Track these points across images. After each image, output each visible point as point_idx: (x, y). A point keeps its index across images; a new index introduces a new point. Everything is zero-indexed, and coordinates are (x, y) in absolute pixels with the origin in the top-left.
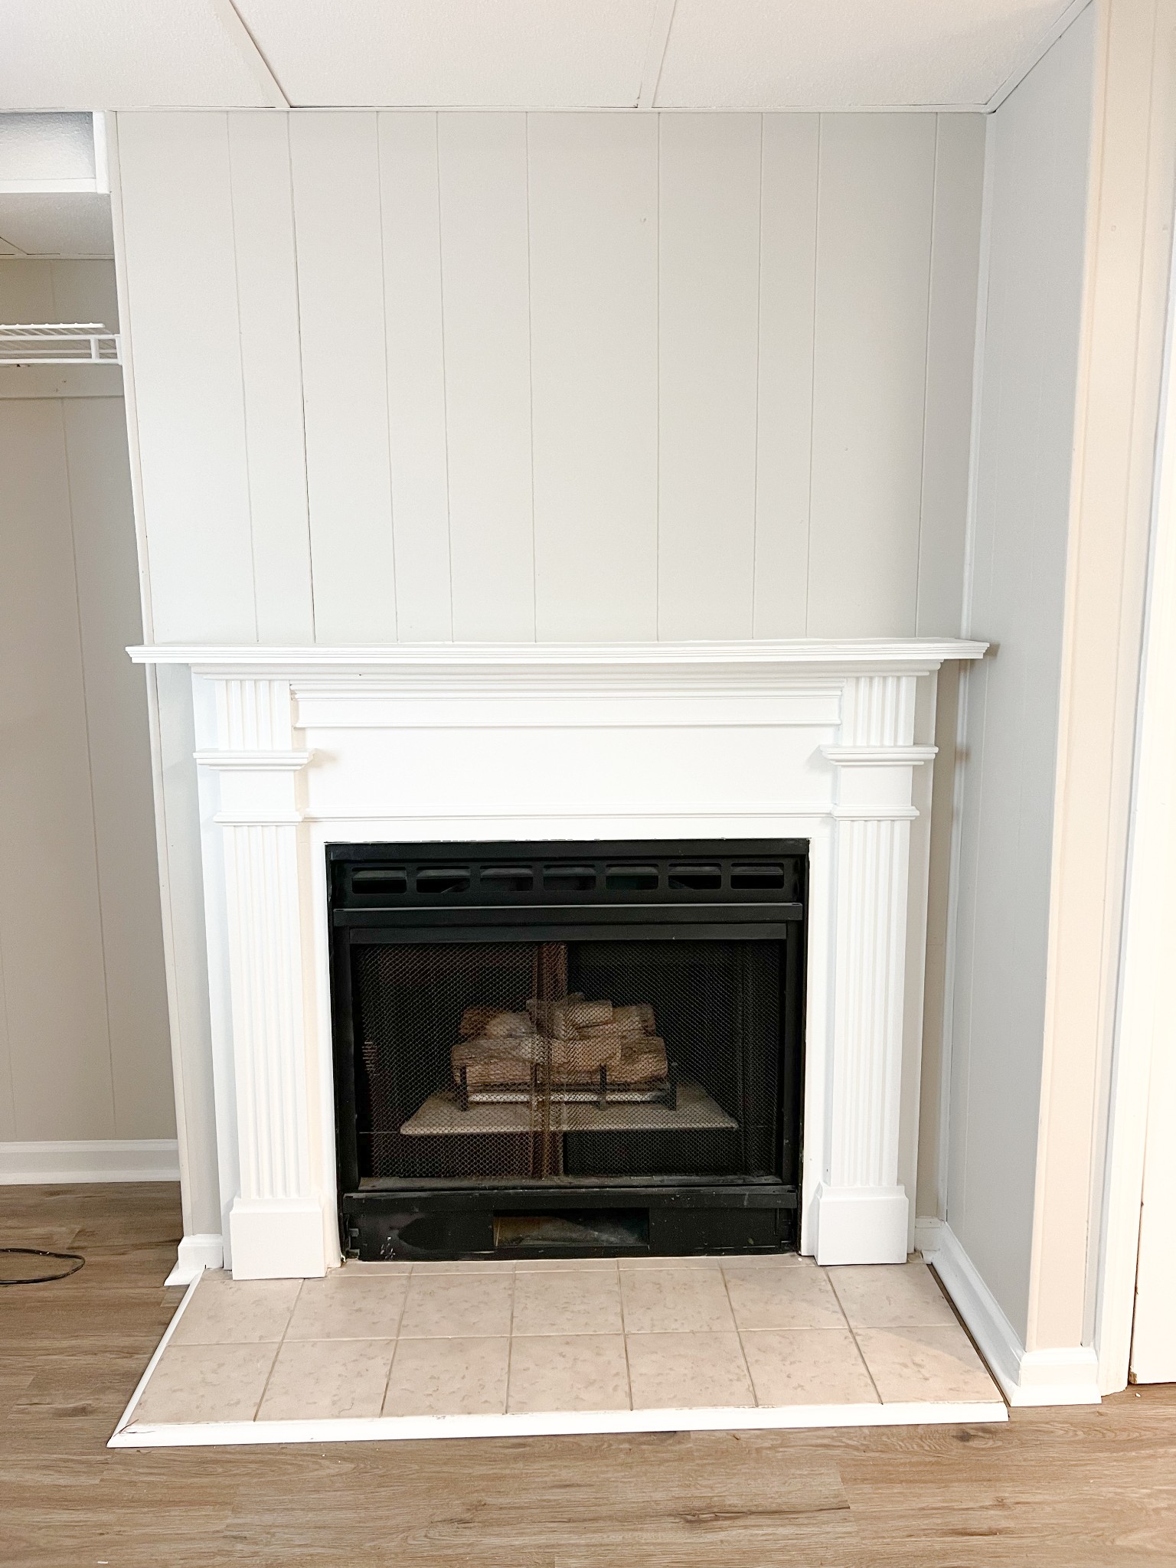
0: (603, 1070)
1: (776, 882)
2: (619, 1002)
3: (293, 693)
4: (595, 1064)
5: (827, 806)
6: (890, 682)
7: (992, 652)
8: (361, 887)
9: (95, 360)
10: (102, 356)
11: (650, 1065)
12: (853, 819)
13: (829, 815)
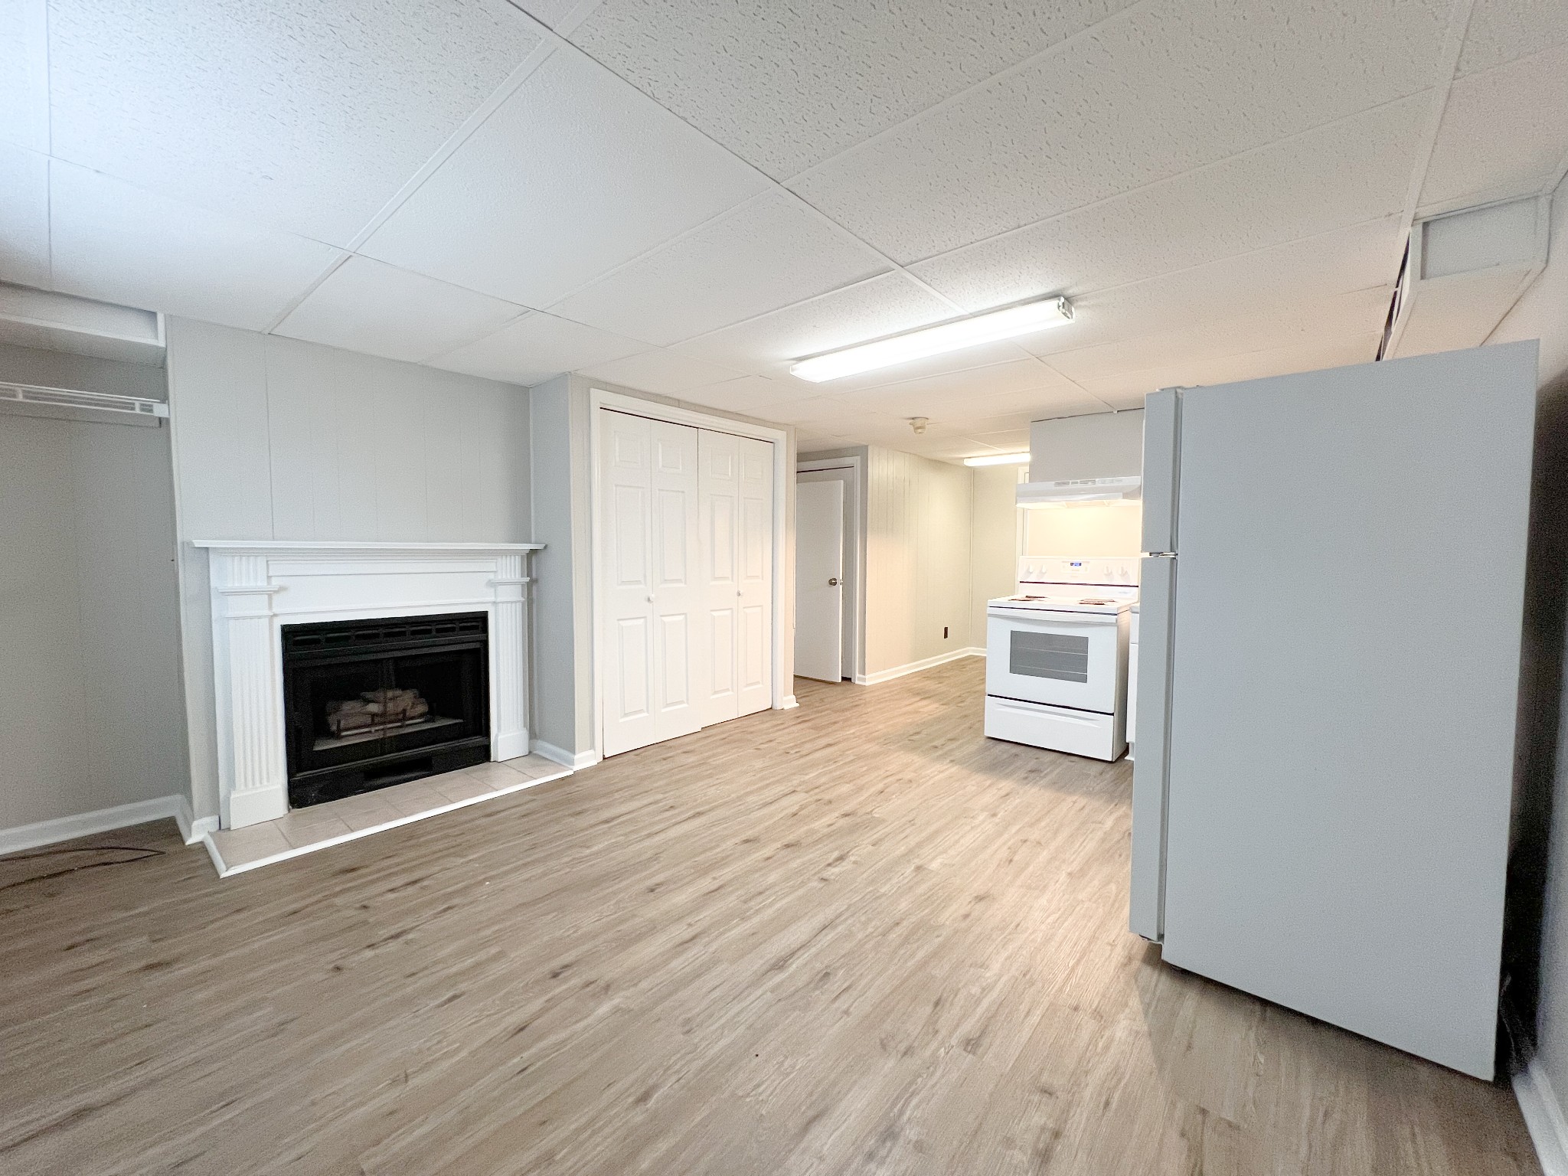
0: (404, 711)
1: (476, 628)
2: (404, 688)
3: (267, 561)
4: (400, 709)
5: (493, 599)
6: (513, 557)
7: (546, 547)
8: (296, 643)
9: (138, 411)
10: (142, 410)
11: (422, 708)
12: (503, 603)
13: (494, 602)
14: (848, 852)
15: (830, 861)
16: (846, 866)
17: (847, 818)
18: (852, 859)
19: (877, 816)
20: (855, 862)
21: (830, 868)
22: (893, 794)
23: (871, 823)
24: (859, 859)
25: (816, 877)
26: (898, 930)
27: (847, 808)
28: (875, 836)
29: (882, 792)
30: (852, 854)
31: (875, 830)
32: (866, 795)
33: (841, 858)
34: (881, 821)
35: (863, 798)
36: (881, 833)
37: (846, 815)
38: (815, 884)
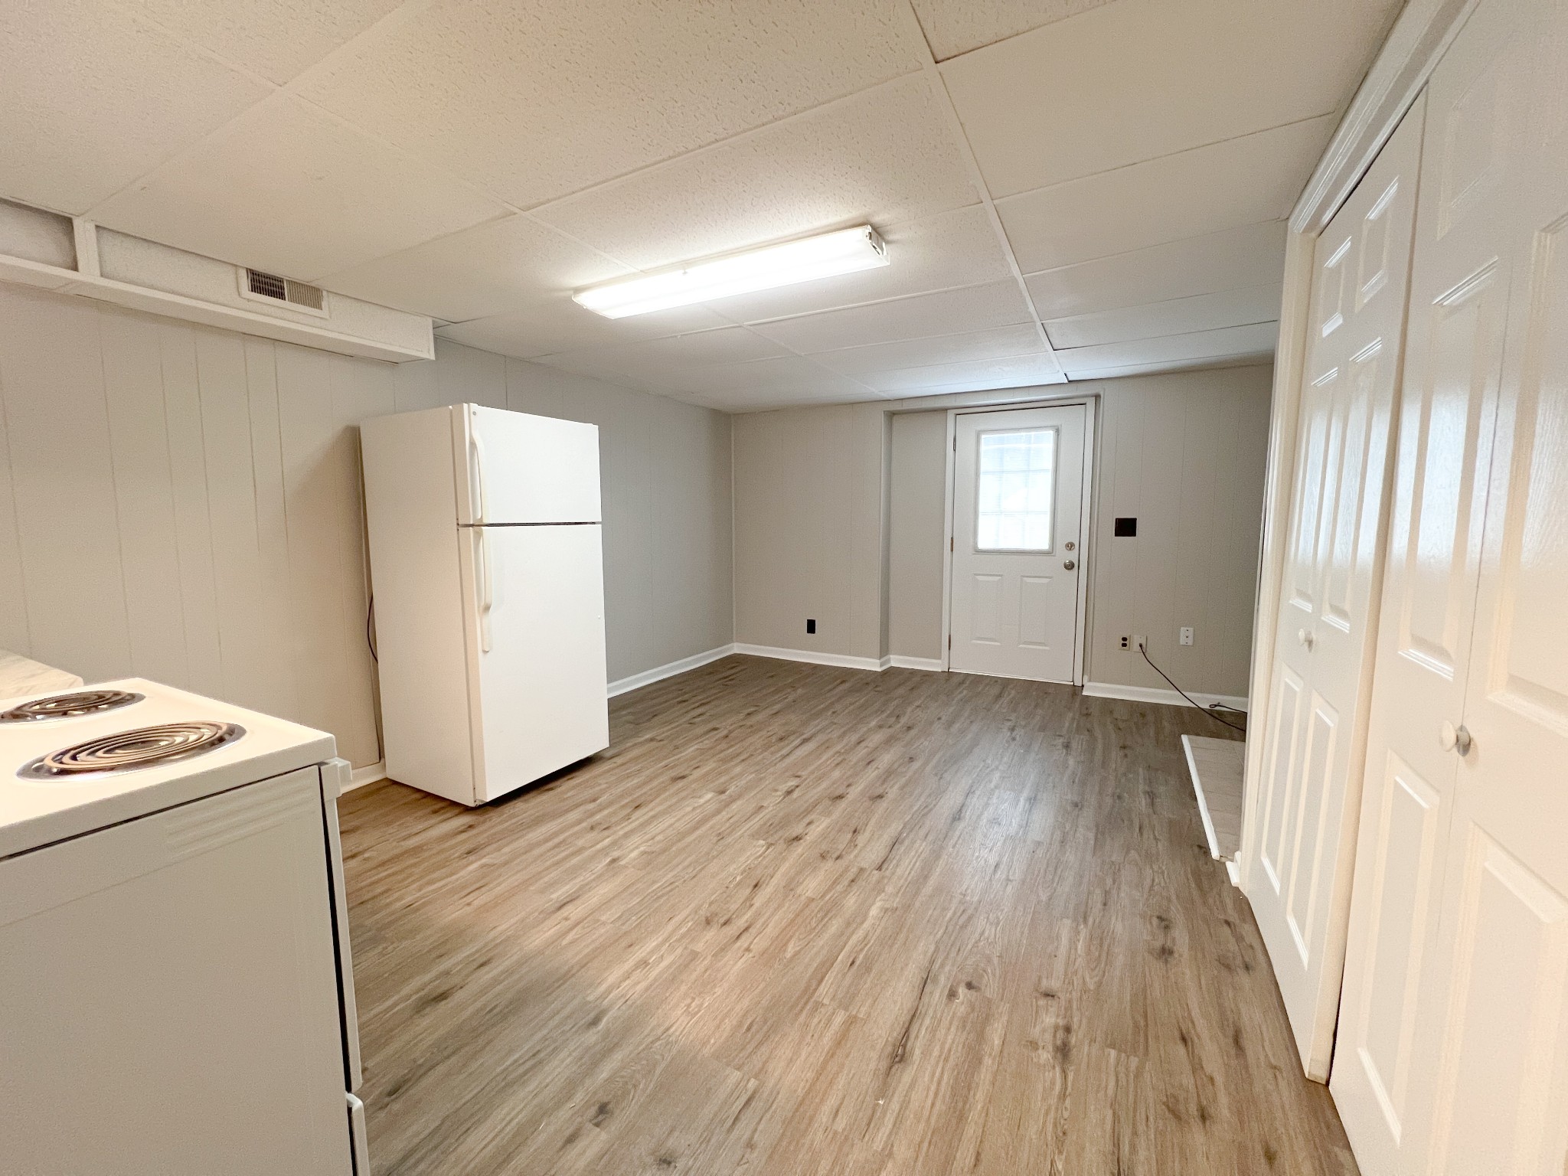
14: (784, 798)
15: (797, 789)
16: (784, 787)
17: (794, 835)
18: (779, 793)
19: (762, 842)
20: (776, 791)
21: (796, 784)
22: (739, 884)
23: (767, 831)
24: (773, 794)
25: (804, 777)
26: (742, 758)
27: (799, 849)
28: (761, 816)
29: (756, 886)
30: (780, 796)
31: (761, 822)
32: (778, 875)
33: (789, 792)
34: (755, 836)
35: (782, 870)
36: (757, 819)
37: (797, 838)
38: (804, 773)
